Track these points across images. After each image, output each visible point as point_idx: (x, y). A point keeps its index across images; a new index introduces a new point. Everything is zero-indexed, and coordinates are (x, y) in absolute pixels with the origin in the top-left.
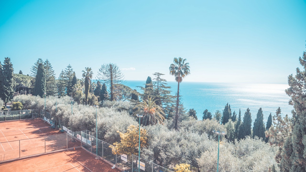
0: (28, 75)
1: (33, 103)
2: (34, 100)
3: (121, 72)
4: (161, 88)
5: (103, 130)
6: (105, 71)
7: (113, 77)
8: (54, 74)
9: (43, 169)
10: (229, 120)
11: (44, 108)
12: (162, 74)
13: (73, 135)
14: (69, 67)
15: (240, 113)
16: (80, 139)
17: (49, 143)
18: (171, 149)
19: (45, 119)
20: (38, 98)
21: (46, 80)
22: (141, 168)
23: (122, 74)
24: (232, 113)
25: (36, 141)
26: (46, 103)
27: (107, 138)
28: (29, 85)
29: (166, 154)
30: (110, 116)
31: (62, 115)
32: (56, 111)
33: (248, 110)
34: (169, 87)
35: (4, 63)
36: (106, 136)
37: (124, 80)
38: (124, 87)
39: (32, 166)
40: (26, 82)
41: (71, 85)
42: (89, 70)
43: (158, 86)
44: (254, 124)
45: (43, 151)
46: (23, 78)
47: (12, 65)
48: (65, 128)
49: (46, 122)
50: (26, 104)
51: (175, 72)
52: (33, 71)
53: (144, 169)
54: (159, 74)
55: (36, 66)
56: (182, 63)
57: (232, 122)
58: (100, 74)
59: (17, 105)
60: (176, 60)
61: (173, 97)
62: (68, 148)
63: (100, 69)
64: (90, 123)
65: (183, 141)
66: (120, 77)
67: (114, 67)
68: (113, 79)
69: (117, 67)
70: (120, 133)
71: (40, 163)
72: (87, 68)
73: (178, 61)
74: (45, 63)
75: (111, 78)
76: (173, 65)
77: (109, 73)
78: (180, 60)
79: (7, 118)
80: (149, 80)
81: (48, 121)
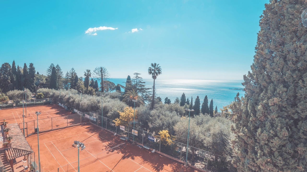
0: (42, 75)
1: (51, 94)
2: (52, 91)
3: (108, 73)
4: (139, 83)
5: (105, 111)
6: (97, 72)
7: (103, 76)
8: (63, 74)
9: (70, 136)
10: (185, 104)
11: (59, 97)
12: (140, 74)
13: (82, 115)
14: (73, 69)
15: (192, 99)
16: (89, 118)
17: (70, 120)
18: (155, 121)
19: (60, 104)
20: (54, 91)
21: (57, 78)
22: (135, 134)
23: (109, 74)
24: (187, 99)
25: (58, 119)
26: (61, 94)
27: (110, 116)
28: (44, 81)
29: (152, 125)
30: (108, 102)
31: (74, 101)
32: (69, 99)
33: (198, 97)
34: (144, 83)
35: (29, 67)
36: (109, 114)
37: (111, 78)
38: (110, 82)
39: (61, 134)
40: (42, 80)
41: (74, 82)
42: (89, 71)
43: (137, 82)
44: (202, 106)
45: (65, 125)
46: (40, 77)
47: (34, 68)
48: (76, 111)
49: (61, 107)
50: (46, 95)
51: (152, 72)
52: (48, 72)
53: (137, 135)
54: (137, 74)
55: (49, 69)
56: (156, 67)
57: (187, 105)
58: (94, 74)
59: (40, 95)
60: (152, 65)
61: (147, 89)
62: (81, 123)
63: (94, 71)
64: (95, 107)
65: (162, 116)
66: (108, 76)
67: (103, 69)
68: (103, 77)
69: (105, 69)
70: (120, 112)
71: (66, 133)
72: (87, 70)
73: (154, 65)
74: (56, 67)
75: (102, 77)
76: (150, 68)
77: (100, 73)
78: (155, 64)
79: (35, 104)
80: (129, 78)
81: (62, 105)
